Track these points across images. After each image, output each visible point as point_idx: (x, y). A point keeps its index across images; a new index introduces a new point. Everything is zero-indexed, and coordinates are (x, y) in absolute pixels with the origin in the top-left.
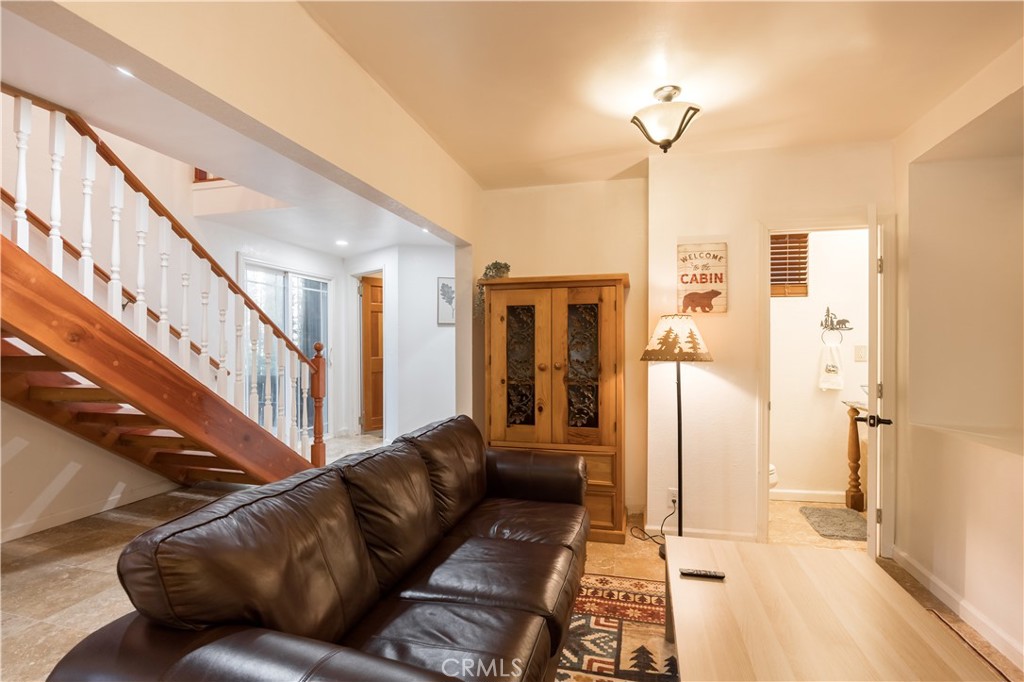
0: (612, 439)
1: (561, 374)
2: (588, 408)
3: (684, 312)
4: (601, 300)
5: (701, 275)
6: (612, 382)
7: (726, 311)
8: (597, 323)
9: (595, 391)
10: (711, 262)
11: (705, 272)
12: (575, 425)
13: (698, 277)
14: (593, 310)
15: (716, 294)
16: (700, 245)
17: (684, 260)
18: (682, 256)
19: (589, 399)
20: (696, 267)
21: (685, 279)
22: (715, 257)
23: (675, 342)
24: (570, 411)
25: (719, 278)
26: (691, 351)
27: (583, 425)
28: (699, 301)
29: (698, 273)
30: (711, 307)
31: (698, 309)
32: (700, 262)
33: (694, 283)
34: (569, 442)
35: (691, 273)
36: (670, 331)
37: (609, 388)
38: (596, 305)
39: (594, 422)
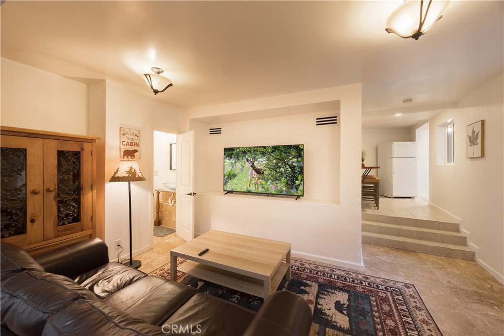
0: (90, 225)
1: (53, 194)
2: (73, 212)
3: (123, 158)
4: (82, 149)
5: (131, 142)
6: (90, 195)
7: (140, 159)
8: (79, 162)
9: (78, 201)
10: (134, 137)
11: (132, 141)
12: (64, 224)
13: (129, 143)
14: (77, 155)
15: (136, 151)
16: (130, 129)
17: (123, 135)
18: (122, 132)
19: (74, 206)
20: (128, 139)
21: (124, 143)
22: (136, 136)
23: (135, 173)
24: (59, 217)
25: (137, 145)
26: (142, 176)
27: (69, 223)
28: (130, 154)
29: (129, 141)
30: (134, 157)
31: (129, 157)
32: (130, 137)
33: (128, 145)
34: (59, 236)
35: (126, 141)
36: (131, 168)
37: (88, 198)
38: (79, 152)
39: (77, 219)
